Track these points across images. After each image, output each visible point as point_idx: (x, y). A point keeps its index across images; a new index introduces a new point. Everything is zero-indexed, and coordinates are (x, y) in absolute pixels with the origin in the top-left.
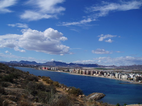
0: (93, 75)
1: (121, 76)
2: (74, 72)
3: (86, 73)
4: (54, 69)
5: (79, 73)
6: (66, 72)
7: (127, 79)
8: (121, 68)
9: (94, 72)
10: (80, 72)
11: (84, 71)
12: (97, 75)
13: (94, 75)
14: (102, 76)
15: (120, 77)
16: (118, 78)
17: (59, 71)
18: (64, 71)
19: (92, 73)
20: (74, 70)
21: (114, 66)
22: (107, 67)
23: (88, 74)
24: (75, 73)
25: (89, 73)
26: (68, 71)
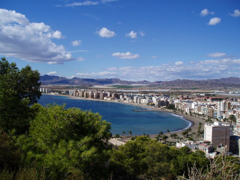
0: (103, 99)
1: (140, 100)
2: (76, 94)
3: (92, 97)
4: (45, 90)
5: (83, 96)
6: (64, 94)
7: (148, 104)
8: (155, 85)
9: (105, 95)
10: (85, 95)
11: (90, 93)
12: (109, 99)
13: (105, 98)
14: (116, 101)
15: (138, 101)
16: (137, 102)
17: (53, 94)
18: (60, 92)
19: (101, 96)
20: (77, 92)
21: (145, 81)
22: (134, 83)
23: (97, 98)
24: (78, 96)
25: (98, 96)
26: (67, 93)
